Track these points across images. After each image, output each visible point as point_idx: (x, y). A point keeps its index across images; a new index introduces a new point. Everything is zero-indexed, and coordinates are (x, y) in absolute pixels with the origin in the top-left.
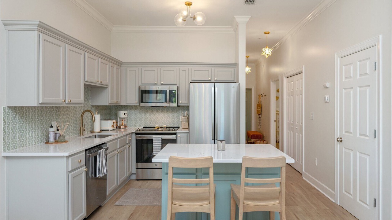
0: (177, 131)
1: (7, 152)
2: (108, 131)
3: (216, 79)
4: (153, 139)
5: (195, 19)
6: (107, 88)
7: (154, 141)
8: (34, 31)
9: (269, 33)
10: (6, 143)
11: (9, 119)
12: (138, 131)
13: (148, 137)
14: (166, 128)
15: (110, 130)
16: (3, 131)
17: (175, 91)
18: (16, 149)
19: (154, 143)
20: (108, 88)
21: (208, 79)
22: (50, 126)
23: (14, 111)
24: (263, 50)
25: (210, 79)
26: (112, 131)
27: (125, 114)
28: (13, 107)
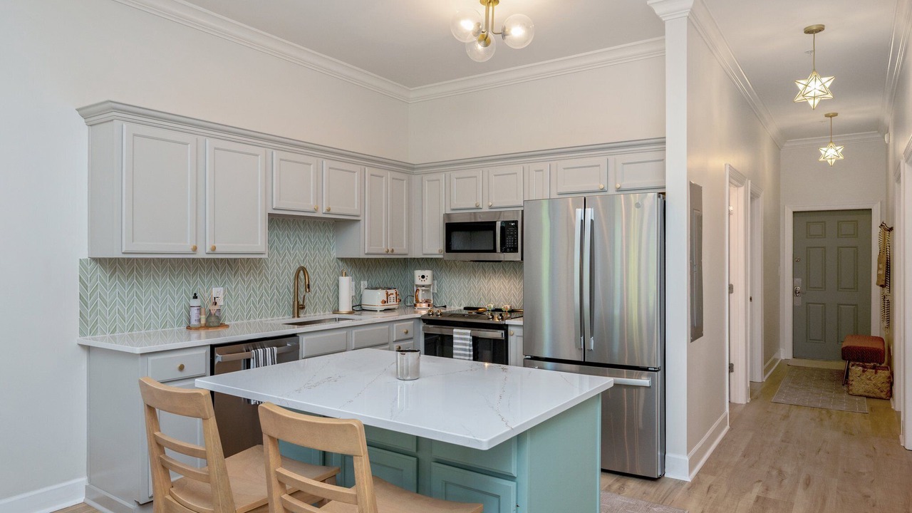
0: (507, 322)
1: (88, 337)
2: (375, 313)
3: (618, 186)
4: (455, 336)
5: (507, 35)
6: (359, 220)
7: (454, 341)
8: (112, 120)
9: (820, 29)
10: (86, 322)
11: (93, 280)
12: (429, 315)
13: (445, 331)
14: (509, 312)
15: (378, 310)
16: (79, 300)
17: (516, 222)
18: (113, 332)
19: (454, 346)
20: (362, 222)
21: (597, 189)
22: (192, 296)
23: (108, 267)
24: (800, 85)
25: (602, 186)
26: (382, 313)
27: (423, 277)
28: (105, 259)
